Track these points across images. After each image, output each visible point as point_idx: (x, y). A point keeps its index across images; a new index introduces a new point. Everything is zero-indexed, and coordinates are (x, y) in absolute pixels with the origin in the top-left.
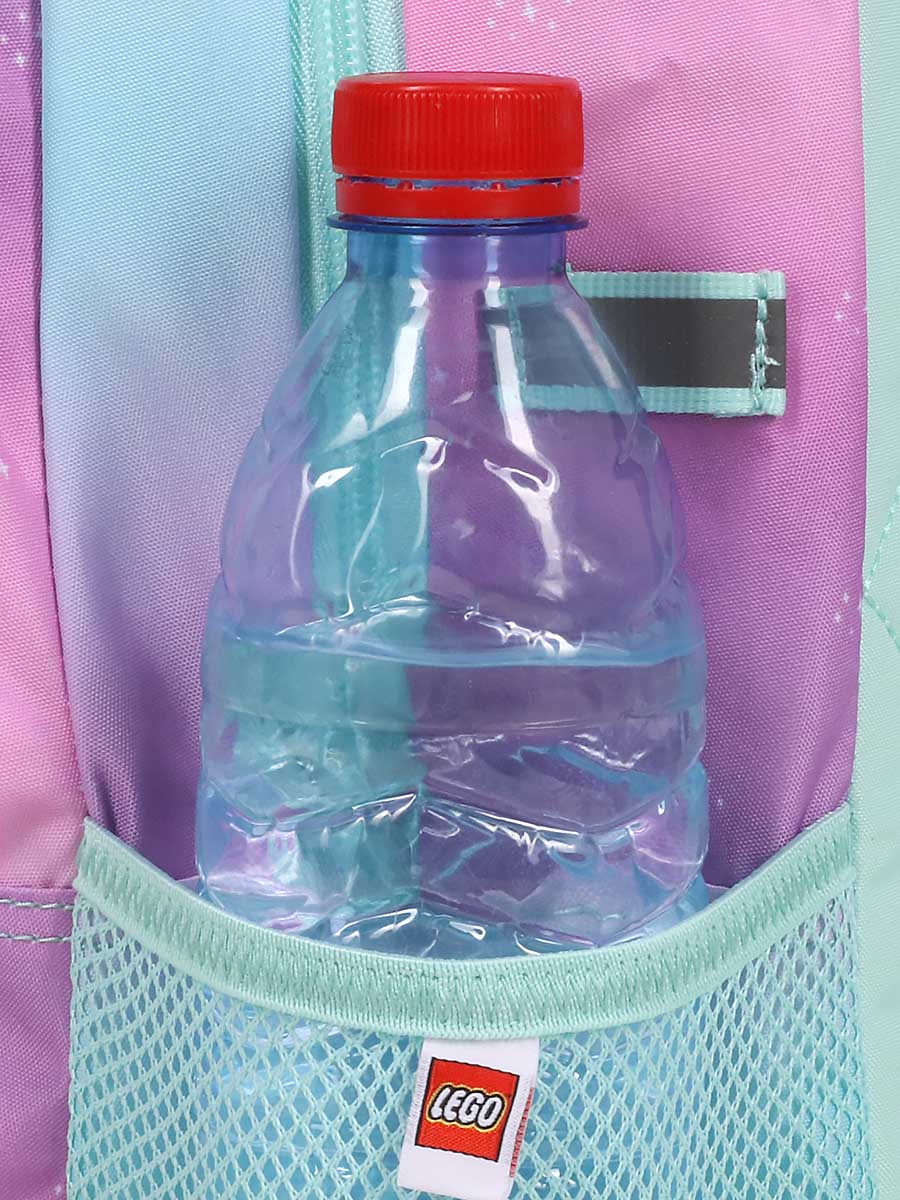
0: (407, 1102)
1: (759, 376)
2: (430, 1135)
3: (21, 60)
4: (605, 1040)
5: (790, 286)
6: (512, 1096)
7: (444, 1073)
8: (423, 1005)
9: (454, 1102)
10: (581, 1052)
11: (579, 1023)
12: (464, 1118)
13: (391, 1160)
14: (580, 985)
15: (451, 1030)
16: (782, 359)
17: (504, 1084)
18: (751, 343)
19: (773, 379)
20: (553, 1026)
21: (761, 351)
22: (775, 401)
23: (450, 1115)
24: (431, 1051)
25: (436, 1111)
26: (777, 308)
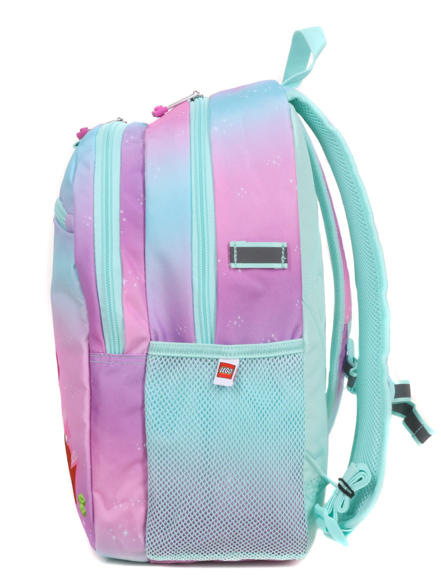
0: (216, 367)
1: (283, 261)
2: (219, 375)
3: (142, 203)
4: (249, 360)
5: (287, 245)
6: (234, 369)
7: (223, 365)
8: (220, 353)
9: (224, 370)
10: (245, 362)
11: (244, 357)
12: (225, 372)
13: (213, 378)
14: (244, 350)
15: (224, 357)
16: (287, 258)
17: (233, 367)
18: (281, 255)
19: (286, 261)
20: (241, 357)
21: (283, 257)
22: (286, 266)
23: (223, 372)
24: (221, 361)
25: (221, 371)
26: (286, 249)
